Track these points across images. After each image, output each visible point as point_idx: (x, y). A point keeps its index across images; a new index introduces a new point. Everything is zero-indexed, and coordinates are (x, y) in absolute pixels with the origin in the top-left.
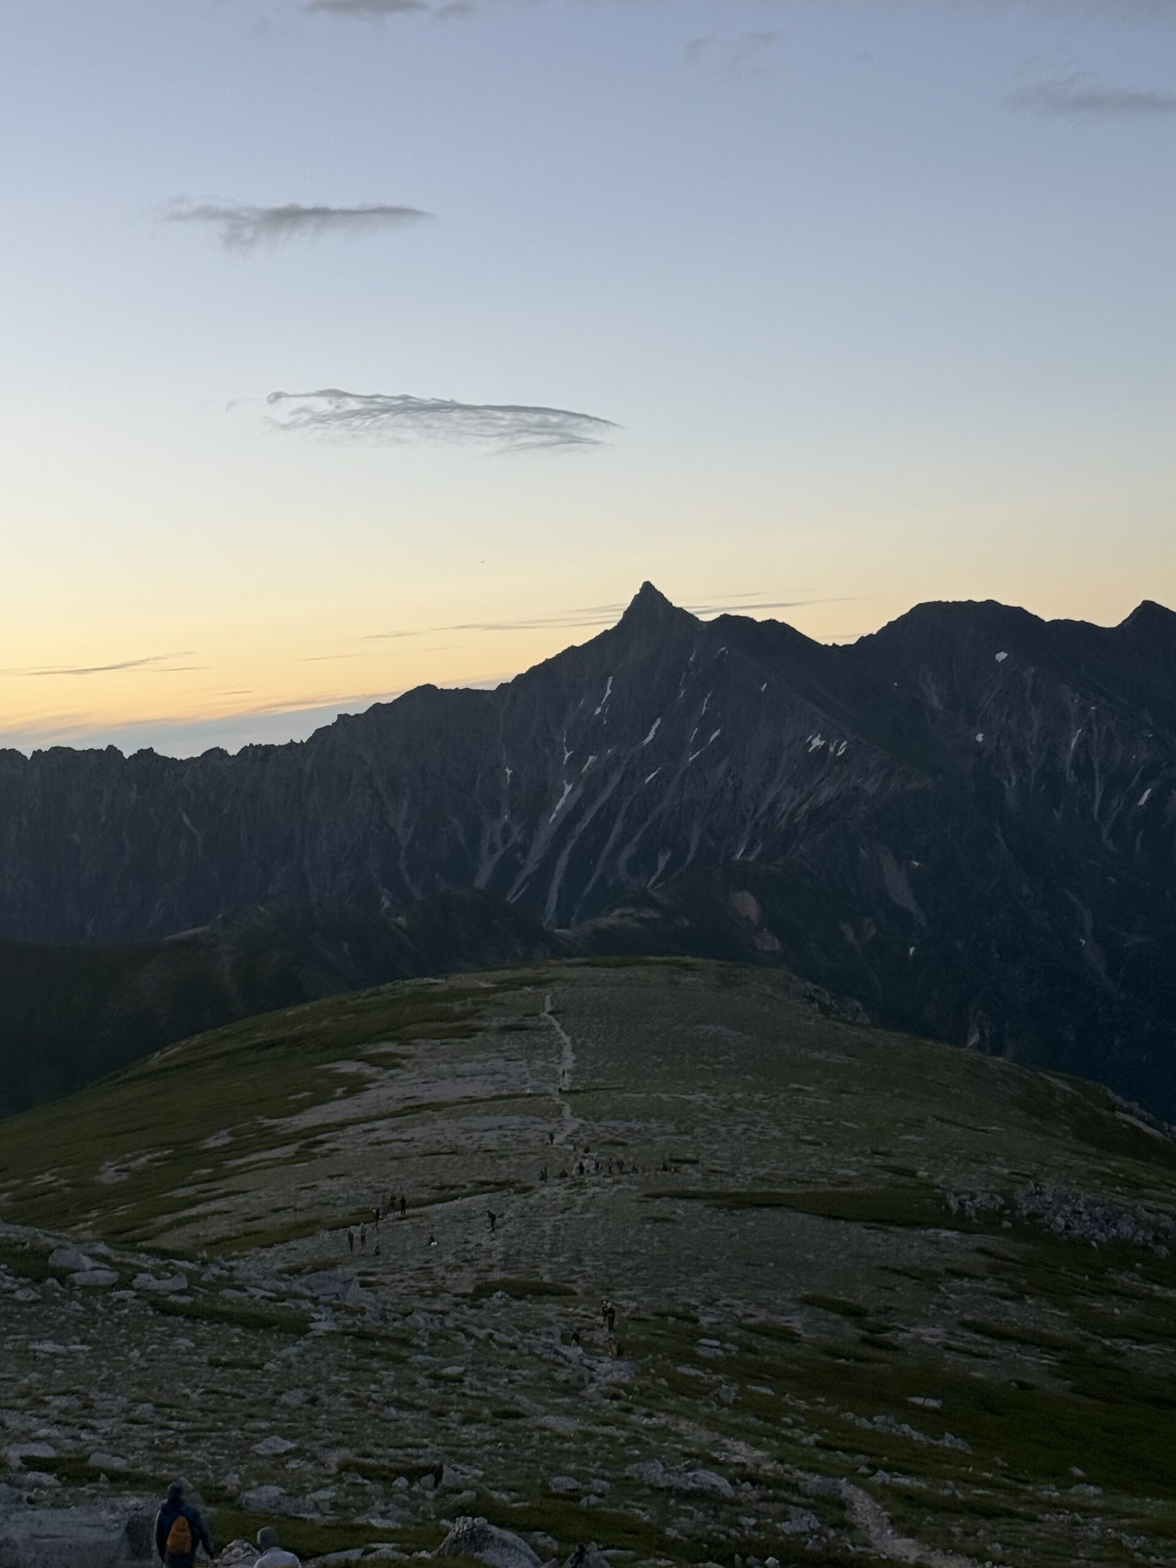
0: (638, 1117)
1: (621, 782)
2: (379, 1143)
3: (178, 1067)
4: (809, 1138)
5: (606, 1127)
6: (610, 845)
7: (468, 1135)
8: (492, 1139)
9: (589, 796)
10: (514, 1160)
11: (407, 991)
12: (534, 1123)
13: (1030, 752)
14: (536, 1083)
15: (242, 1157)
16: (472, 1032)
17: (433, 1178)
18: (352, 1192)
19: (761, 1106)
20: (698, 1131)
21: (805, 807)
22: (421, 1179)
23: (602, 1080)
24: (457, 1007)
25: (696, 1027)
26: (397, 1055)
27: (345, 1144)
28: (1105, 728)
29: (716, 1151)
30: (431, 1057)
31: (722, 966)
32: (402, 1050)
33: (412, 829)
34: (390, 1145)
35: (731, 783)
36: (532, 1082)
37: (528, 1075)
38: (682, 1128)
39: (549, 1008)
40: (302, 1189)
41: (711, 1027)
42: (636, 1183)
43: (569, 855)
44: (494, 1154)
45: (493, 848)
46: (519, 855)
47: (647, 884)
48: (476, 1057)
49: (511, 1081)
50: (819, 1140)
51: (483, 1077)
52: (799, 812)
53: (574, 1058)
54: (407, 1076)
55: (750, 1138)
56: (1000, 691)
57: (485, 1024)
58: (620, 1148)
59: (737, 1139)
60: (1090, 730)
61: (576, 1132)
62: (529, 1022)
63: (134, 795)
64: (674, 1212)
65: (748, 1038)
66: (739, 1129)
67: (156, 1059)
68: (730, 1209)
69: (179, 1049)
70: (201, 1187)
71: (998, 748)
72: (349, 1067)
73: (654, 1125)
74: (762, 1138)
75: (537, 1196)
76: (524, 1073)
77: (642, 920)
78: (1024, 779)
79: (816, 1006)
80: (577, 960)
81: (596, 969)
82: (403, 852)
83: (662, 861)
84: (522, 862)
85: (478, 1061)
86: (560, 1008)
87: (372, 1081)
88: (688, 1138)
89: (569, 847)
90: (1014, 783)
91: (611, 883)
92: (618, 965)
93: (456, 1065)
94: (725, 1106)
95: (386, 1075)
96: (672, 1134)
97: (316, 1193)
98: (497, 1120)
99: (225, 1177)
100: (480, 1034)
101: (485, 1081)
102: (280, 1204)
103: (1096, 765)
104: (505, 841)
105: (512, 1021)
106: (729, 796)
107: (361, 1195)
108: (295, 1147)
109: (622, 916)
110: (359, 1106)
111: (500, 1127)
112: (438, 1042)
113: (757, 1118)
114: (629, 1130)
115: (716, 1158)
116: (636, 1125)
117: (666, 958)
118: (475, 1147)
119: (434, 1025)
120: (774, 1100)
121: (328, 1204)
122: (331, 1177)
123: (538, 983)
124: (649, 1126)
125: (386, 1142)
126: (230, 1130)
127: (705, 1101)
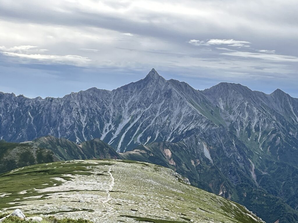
0: (126, 199)
1: (141, 118)
2: (61, 197)
3: (17, 174)
4: (167, 209)
5: (118, 200)
6: (136, 133)
7: (84, 198)
8: (89, 200)
9: (132, 120)
10: (93, 205)
11: (77, 162)
12: (100, 197)
13: (244, 123)
14: (104, 188)
15: (28, 197)
16: (90, 174)
17: (72, 207)
18: (52, 208)
19: (157, 200)
20: (140, 204)
21: (186, 130)
22: (69, 207)
23: (120, 190)
24: (88, 168)
25: (146, 180)
26: (71, 178)
27: (53, 197)
28: (264, 119)
29: (143, 209)
30: (79, 179)
31: (155, 166)
32: (72, 176)
33: (86, 123)
34: (64, 198)
35: (168, 121)
36: (103, 188)
37: (102, 186)
38: (136, 203)
39: (110, 171)
40: (40, 206)
41: (149, 180)
42: (119, 213)
43: (125, 135)
44: (89, 203)
45: (106, 131)
46: (113, 133)
47: (144, 144)
48: (90, 180)
49: (97, 187)
50: (169, 210)
51: (91, 185)
52: (184, 131)
53: (114, 183)
54: (72, 183)
55: (152, 207)
56: (239, 107)
57: (94, 173)
58: (120, 205)
59: (149, 207)
60: (260, 120)
61: (110, 201)
62: (105, 173)
63: (17, 106)
64: (126, 220)
65: (158, 184)
66: (150, 205)
67: (12, 172)
68: (139, 221)
69: (18, 170)
70: (16, 203)
71: (236, 121)
72: (58, 179)
73: (129, 201)
74: (155, 207)
75: (95, 213)
76: (101, 186)
77: (141, 153)
78: (242, 130)
79: (177, 178)
80: (120, 160)
81: (124, 163)
82: (83, 129)
83: (149, 139)
84: (113, 135)
85: (90, 181)
86: (113, 171)
87: (63, 183)
88: (137, 205)
89: (126, 132)
90: (239, 130)
91: (135, 143)
92: (130, 163)
93: (85, 182)
94: (148, 199)
95: (67, 182)
96: (133, 204)
97: (43, 207)
98: (92, 196)
99: (23, 201)
100: (92, 175)
101: (91, 186)
102: (34, 208)
103: (260, 128)
104: (110, 129)
105: (100, 173)
106: (167, 125)
107: (54, 209)
108: (41, 196)
109: (136, 152)
110: (59, 189)
111: (92, 197)
112: (81, 176)
113: (155, 203)
114: (123, 202)
115: (142, 210)
116: (125, 201)
117: (142, 162)
118: (84, 201)
119: (81, 171)
120: (160, 199)
121: (45, 210)
122: (48, 204)
123: (109, 164)
124: (128, 201)
125: (63, 197)
126: (26, 190)
127: (143, 197)
